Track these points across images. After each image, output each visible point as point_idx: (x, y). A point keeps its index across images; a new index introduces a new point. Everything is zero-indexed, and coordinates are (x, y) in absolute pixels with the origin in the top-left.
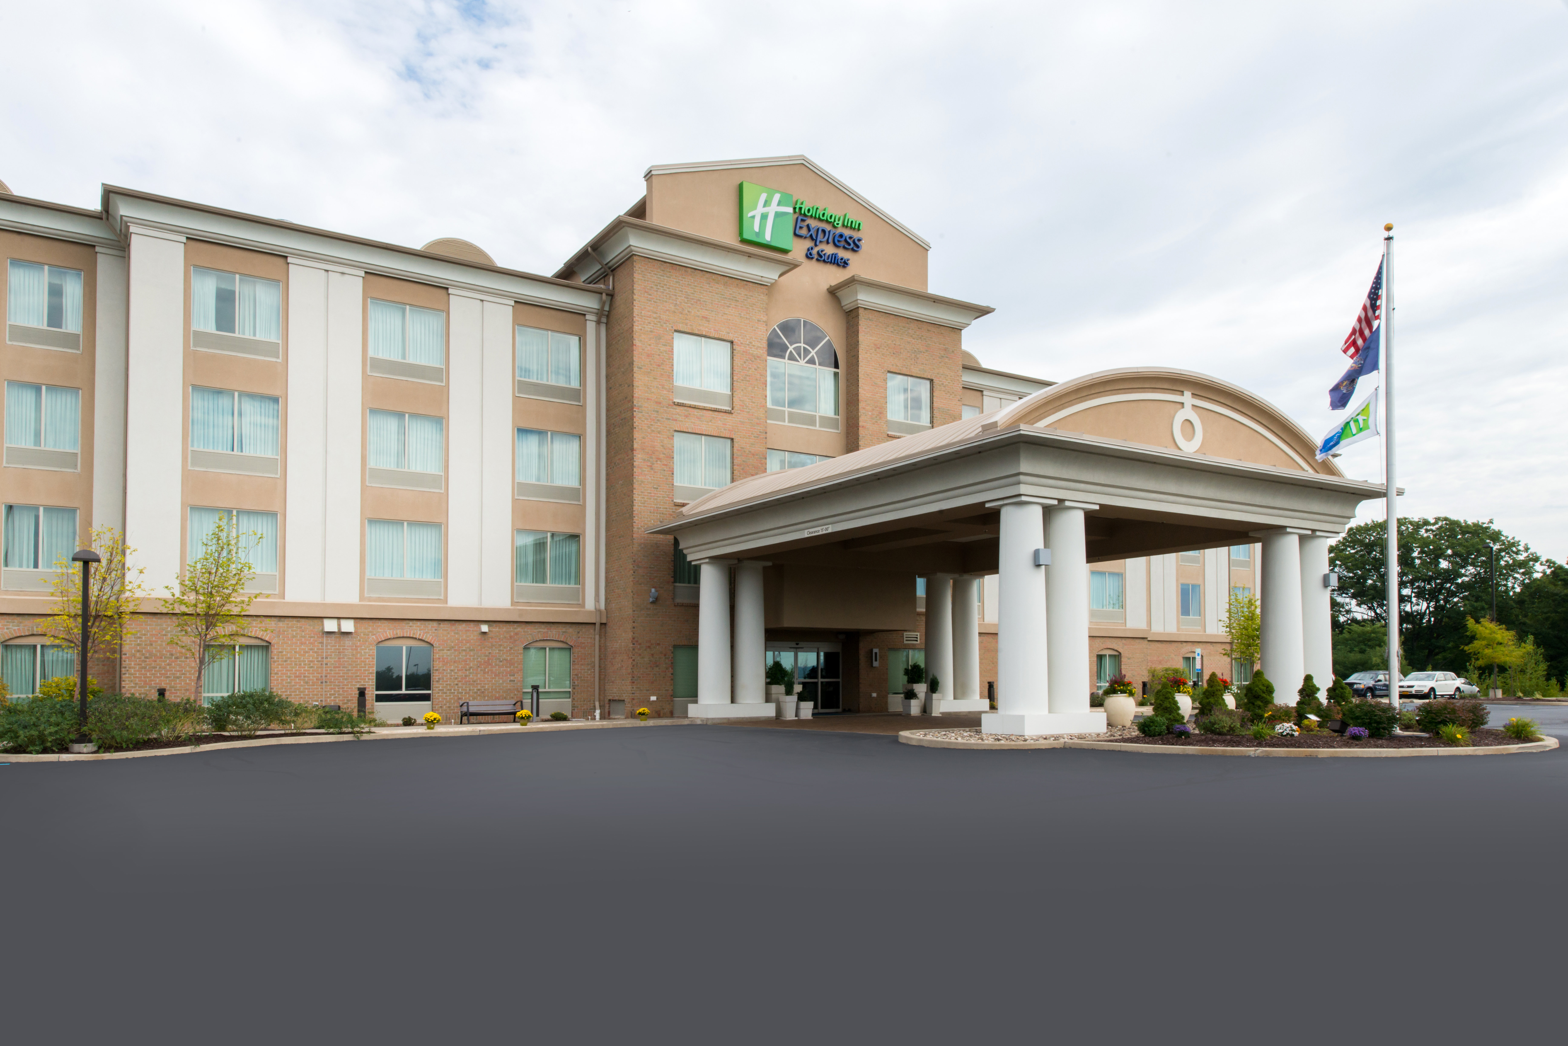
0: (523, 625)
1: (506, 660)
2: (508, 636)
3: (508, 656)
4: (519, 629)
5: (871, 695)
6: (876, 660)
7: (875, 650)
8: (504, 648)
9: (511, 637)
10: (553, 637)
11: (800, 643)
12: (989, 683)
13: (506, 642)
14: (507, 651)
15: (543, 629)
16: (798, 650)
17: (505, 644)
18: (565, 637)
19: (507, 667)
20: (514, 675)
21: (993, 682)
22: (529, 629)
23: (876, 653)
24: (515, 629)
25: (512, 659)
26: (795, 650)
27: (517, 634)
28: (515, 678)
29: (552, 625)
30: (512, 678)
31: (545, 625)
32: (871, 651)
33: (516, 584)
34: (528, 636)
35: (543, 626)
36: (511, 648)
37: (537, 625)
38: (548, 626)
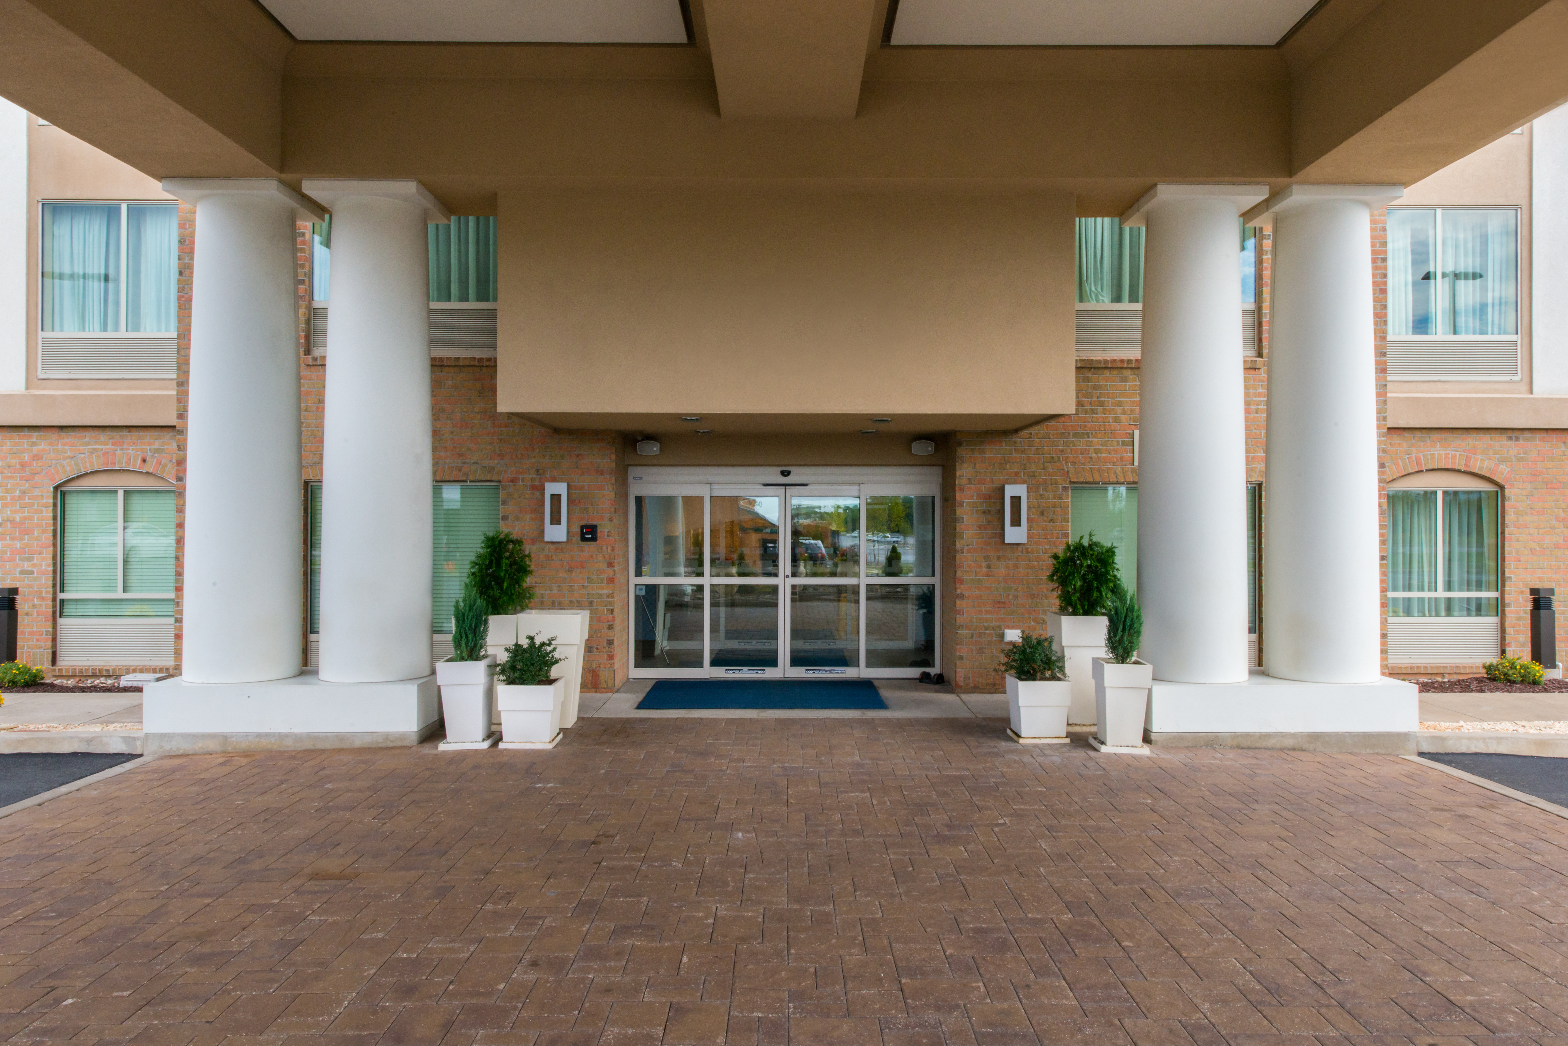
0: (54, 436)
1: (12, 522)
2: (14, 462)
3: (15, 512)
4: (42, 444)
5: (1002, 636)
6: (1016, 522)
7: (1011, 491)
8: (7, 491)
9: (23, 465)
10: (128, 463)
11: (793, 470)
12: (1534, 591)
13: (11, 478)
14: (13, 499)
15: (103, 444)
16: (790, 490)
17: (10, 483)
18: (159, 463)
19: (12, 539)
20: (30, 559)
21: (1552, 591)
22: (67, 444)
23: (1016, 500)
24: (34, 444)
25: (26, 518)
26: (781, 490)
27: (37, 457)
28: (34, 565)
29: (125, 433)
30: (27, 566)
31: (109, 433)
32: (1002, 490)
33: (41, 335)
34: (65, 463)
35: (103, 436)
36: (24, 492)
37: (88, 435)
38: (116, 435)
